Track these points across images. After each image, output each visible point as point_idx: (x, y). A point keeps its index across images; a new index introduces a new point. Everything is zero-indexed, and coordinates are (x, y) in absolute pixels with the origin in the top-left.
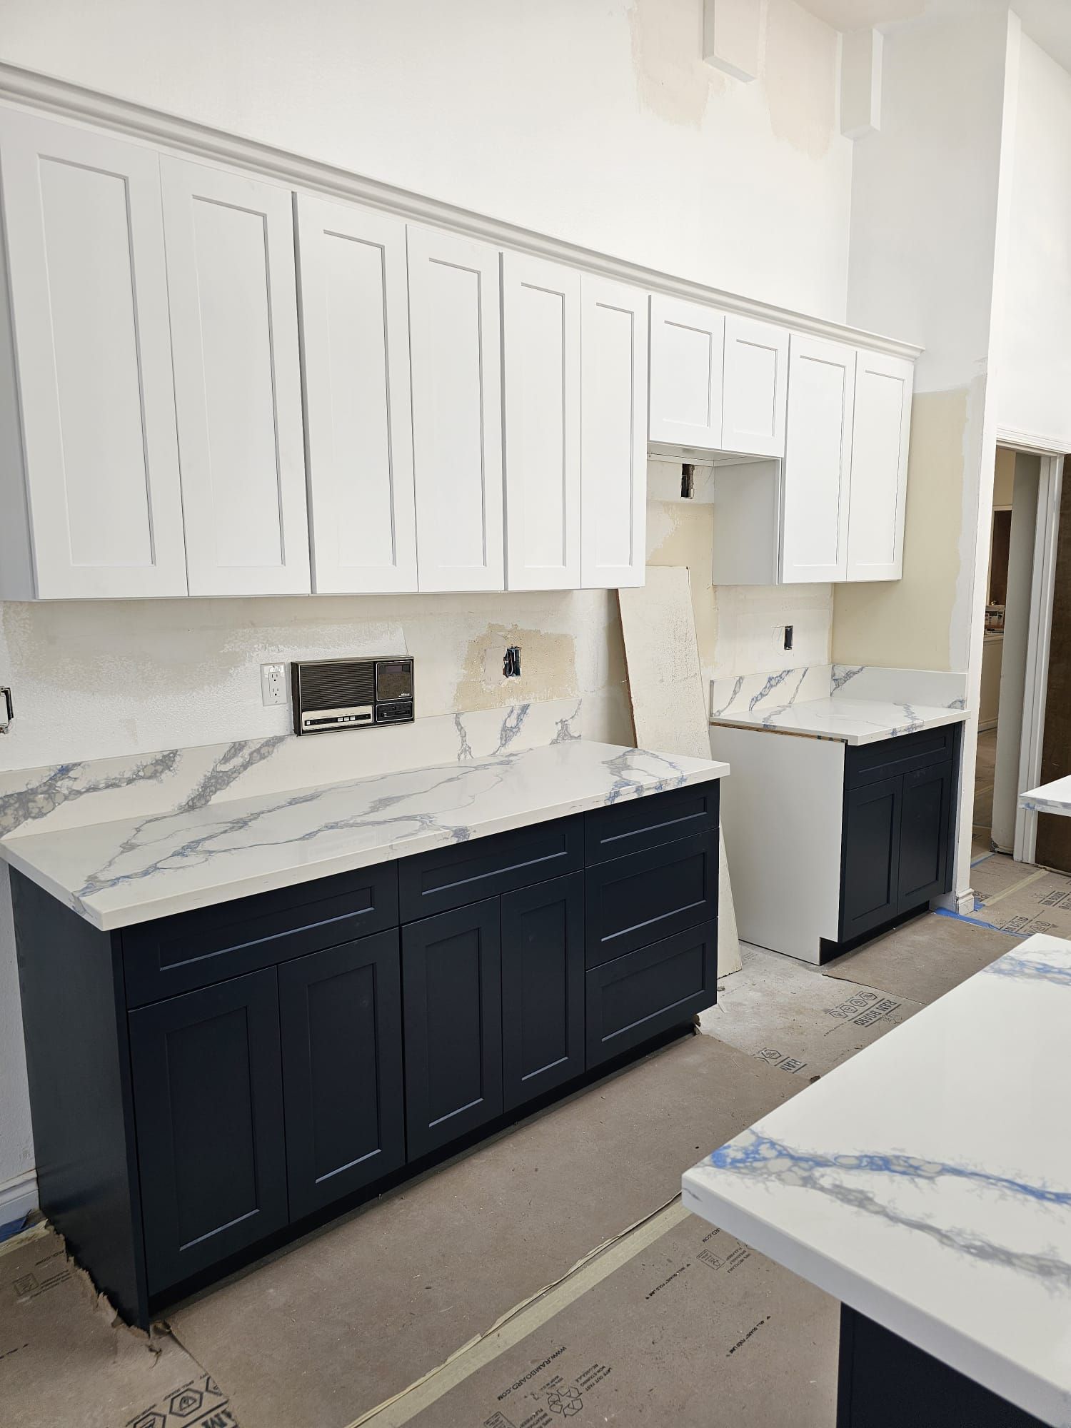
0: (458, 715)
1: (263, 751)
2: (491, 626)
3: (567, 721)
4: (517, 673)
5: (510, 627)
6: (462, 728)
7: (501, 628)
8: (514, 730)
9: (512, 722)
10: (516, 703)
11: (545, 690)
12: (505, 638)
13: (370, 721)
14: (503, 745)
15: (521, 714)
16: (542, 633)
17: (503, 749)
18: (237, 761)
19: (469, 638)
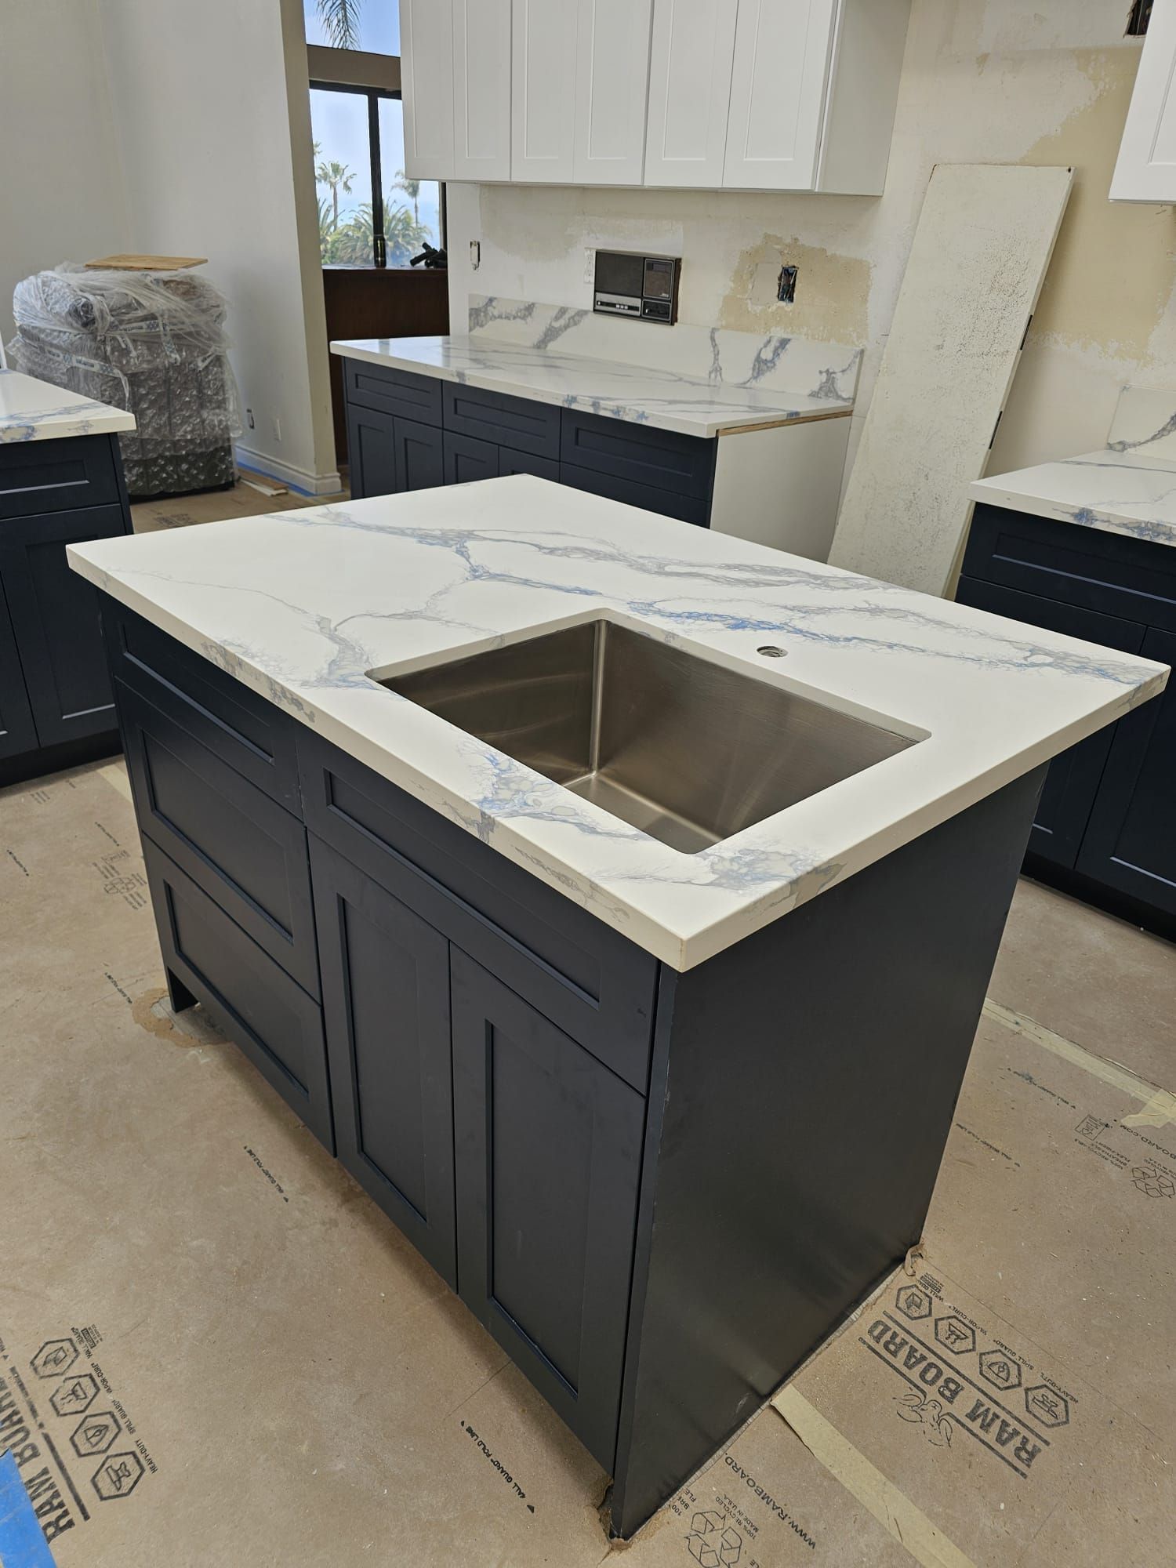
0: (713, 331)
1: (576, 318)
2: (767, 236)
3: (834, 373)
4: (791, 299)
5: (788, 241)
6: (716, 345)
7: (779, 240)
8: (769, 364)
9: (767, 354)
10: (778, 333)
11: (821, 328)
12: (781, 252)
13: (638, 313)
14: (755, 378)
15: (778, 347)
16: (829, 254)
17: (754, 382)
18: (562, 322)
19: (744, 248)
